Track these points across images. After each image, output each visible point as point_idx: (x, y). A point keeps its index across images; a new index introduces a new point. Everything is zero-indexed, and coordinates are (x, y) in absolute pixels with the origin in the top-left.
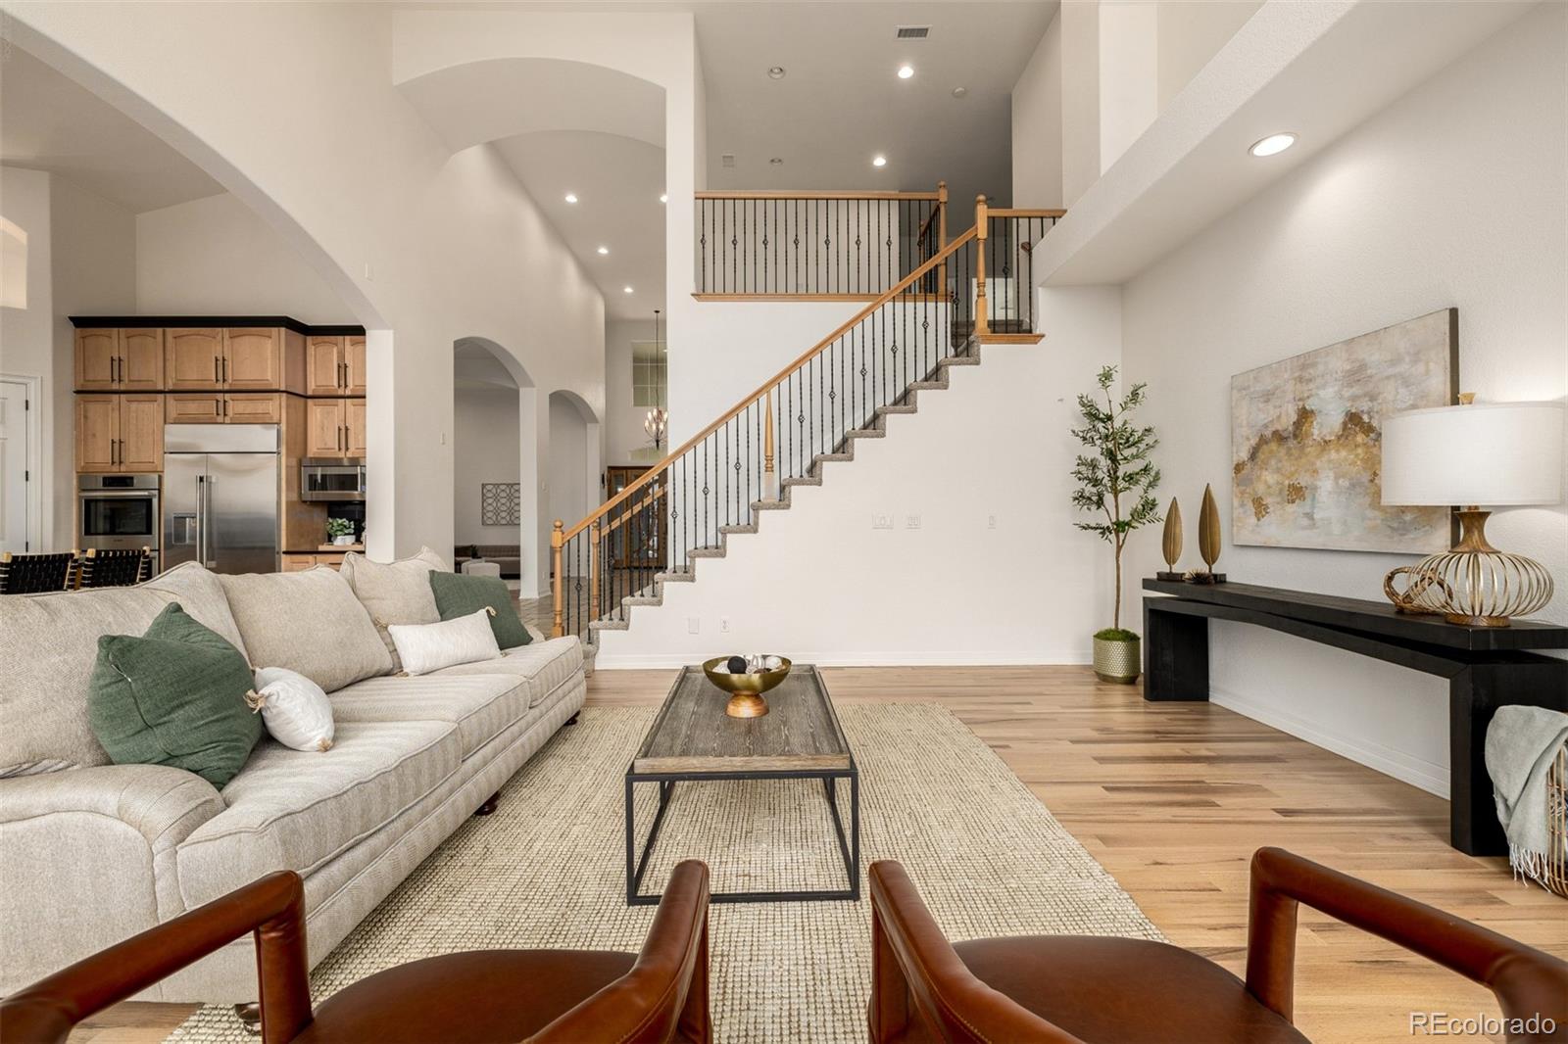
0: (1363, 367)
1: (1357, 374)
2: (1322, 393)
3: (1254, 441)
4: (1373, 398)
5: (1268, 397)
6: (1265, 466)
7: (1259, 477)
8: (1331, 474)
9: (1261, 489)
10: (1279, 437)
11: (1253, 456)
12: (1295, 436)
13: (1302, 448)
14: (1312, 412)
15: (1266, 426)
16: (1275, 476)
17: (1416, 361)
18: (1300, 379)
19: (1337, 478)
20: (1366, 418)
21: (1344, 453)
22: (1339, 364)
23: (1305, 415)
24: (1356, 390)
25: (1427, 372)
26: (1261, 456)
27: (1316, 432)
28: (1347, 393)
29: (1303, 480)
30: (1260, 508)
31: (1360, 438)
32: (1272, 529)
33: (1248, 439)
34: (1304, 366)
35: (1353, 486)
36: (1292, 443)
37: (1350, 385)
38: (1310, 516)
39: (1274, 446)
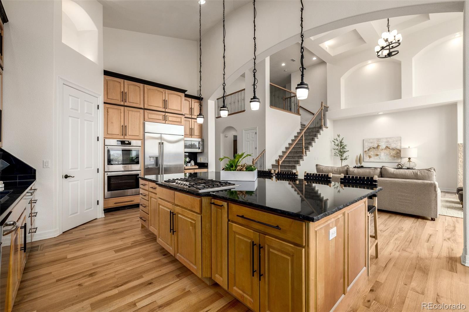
0: (388, 141)
1: (388, 142)
2: (382, 143)
3: (369, 148)
4: (390, 145)
5: (371, 143)
6: (371, 151)
7: (370, 153)
8: (383, 153)
9: (370, 154)
10: (374, 148)
11: (368, 150)
12: (377, 148)
13: (378, 150)
14: (380, 145)
15: (371, 146)
16: (373, 153)
17: (396, 141)
18: (378, 141)
19: (384, 154)
20: (389, 147)
21: (385, 151)
22: (385, 140)
23: (378, 146)
24: (388, 144)
25: (398, 143)
26: (370, 150)
27: (381, 148)
28: (386, 144)
29: (378, 154)
30: (370, 157)
31: (388, 149)
32: (372, 159)
33: (367, 148)
34: (379, 140)
35: (387, 154)
36: (376, 149)
37: (387, 143)
38: (380, 158)
39: (373, 149)
